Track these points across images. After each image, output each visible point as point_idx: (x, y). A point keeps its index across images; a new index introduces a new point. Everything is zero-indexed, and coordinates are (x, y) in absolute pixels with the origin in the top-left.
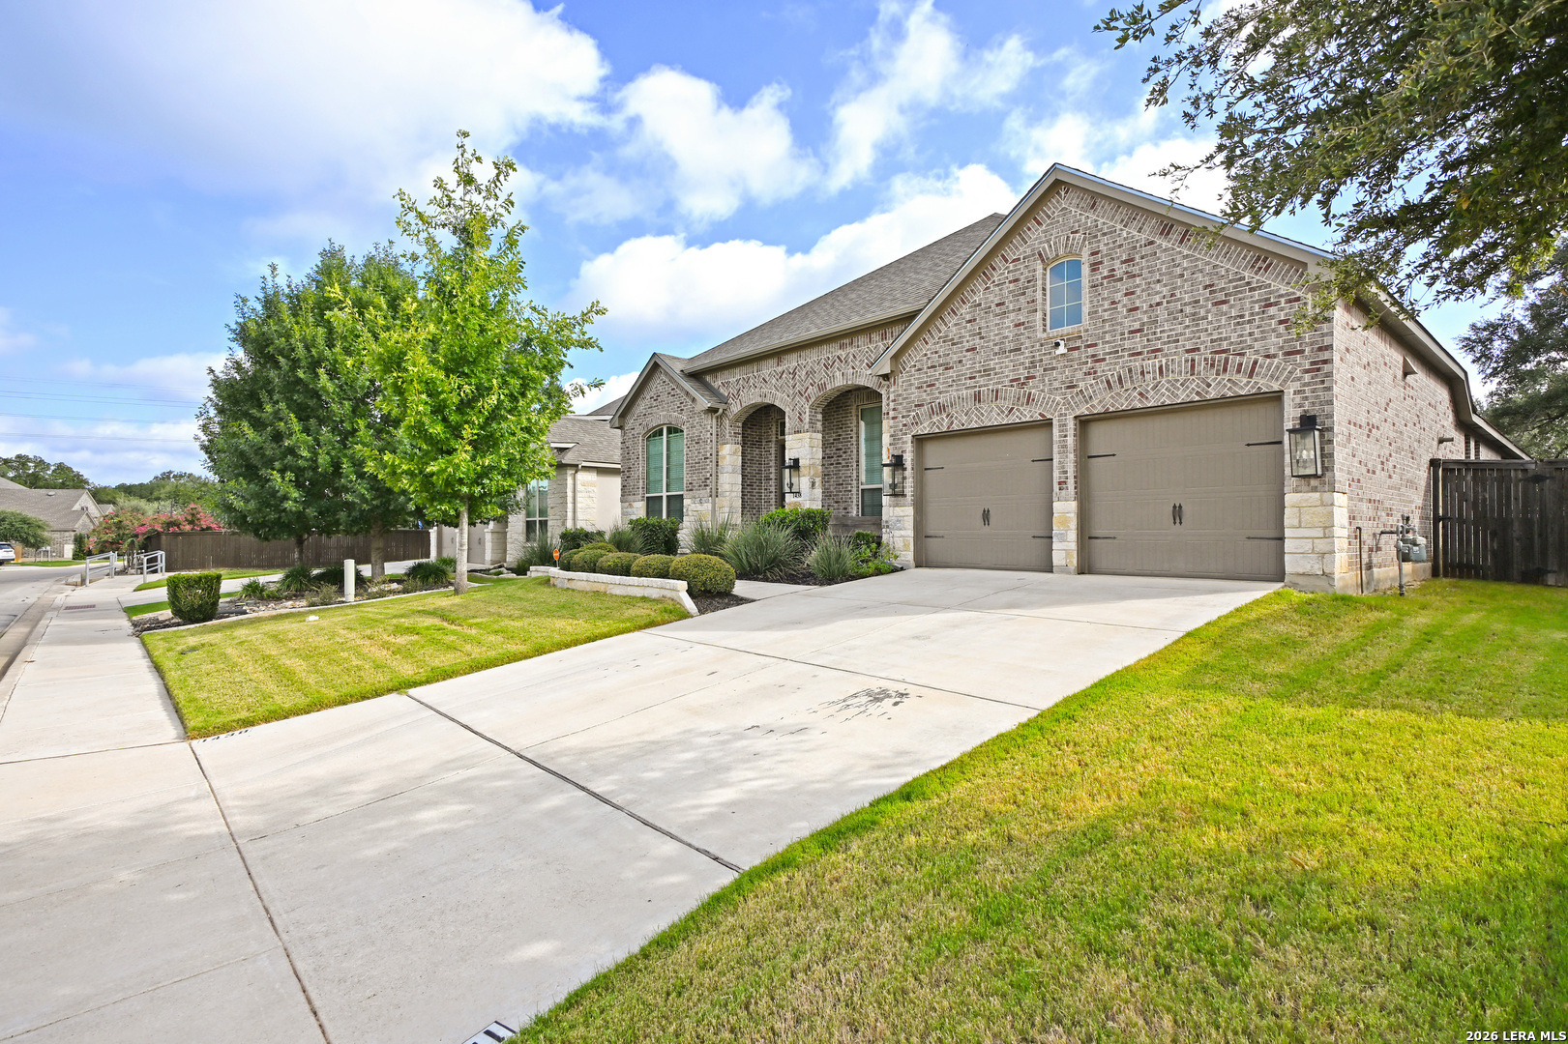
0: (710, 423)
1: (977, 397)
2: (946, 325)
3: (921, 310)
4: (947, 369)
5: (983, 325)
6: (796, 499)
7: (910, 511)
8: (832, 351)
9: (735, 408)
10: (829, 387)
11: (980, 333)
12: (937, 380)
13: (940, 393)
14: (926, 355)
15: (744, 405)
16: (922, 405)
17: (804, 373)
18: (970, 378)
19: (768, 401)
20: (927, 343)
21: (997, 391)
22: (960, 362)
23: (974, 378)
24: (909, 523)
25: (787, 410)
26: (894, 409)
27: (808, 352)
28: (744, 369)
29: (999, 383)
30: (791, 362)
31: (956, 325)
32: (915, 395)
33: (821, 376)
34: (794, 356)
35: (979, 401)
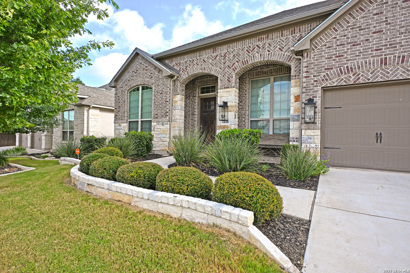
0: (170, 82)
1: (384, 62)
2: (354, 18)
3: (336, 9)
4: (354, 45)
5: (389, 15)
6: (224, 124)
7: (318, 132)
8: (254, 42)
9: (184, 76)
10: (250, 62)
11: (387, 21)
12: (346, 52)
13: (348, 60)
14: (335, 38)
15: (190, 74)
16: (332, 69)
17: (232, 55)
18: (376, 50)
19: (206, 71)
20: (336, 31)
21: (404, 57)
22: (367, 40)
23: (381, 49)
24: (318, 140)
25: (219, 76)
26: (307, 72)
27: (235, 44)
28: (190, 55)
29: (405, 52)
30: (223, 50)
31: (363, 17)
32: (325, 63)
33: (244, 56)
34: (225, 47)
35: (386, 64)
